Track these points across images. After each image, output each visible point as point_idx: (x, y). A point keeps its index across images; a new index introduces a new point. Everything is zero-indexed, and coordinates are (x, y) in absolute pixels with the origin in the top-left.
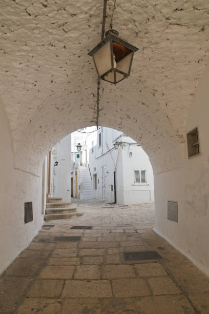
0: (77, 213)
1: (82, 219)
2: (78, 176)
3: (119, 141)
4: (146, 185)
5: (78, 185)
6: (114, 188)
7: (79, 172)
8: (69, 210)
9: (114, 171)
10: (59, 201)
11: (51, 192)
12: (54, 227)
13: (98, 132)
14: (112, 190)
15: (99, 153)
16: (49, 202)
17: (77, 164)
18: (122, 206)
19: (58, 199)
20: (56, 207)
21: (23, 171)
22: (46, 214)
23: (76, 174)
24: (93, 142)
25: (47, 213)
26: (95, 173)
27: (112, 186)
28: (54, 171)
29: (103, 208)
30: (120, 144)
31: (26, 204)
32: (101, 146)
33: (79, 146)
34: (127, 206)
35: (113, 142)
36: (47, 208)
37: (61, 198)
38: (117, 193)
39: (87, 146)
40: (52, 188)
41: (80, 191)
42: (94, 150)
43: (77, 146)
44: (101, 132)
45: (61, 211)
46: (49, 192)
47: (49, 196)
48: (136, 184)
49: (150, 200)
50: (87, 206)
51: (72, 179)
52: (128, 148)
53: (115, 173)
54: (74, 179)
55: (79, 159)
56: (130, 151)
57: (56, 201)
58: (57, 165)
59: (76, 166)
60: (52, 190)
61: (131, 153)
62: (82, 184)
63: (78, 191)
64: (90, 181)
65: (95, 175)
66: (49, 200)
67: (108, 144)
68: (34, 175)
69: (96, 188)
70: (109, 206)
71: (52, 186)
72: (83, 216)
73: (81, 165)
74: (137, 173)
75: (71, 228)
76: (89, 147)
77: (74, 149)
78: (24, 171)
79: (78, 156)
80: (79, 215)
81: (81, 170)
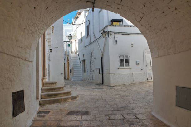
0: (72, 96)
1: (77, 102)
2: (69, 61)
3: (106, 30)
4: (130, 68)
5: (70, 69)
6: (101, 71)
7: (71, 58)
8: (64, 93)
9: (101, 57)
10: (54, 85)
11: (47, 76)
12: (50, 113)
13: (86, 24)
14: (99, 73)
15: (87, 42)
16: (44, 87)
17: (69, 52)
18: (109, 86)
19: (53, 83)
20: (51, 91)
21: (7, 54)
22: (41, 98)
23: (68, 60)
24: (81, 33)
25: (43, 97)
26: (83, 59)
27: (99, 69)
28: (49, 58)
29: (93, 89)
30: (107, 32)
31: (13, 93)
32: (89, 36)
33: (70, 36)
34: (114, 86)
35: (100, 32)
36: (42, 92)
37: (55, 82)
38: (104, 75)
39: (76, 37)
40: (47, 72)
41: (71, 74)
42: (83, 40)
43: (69, 36)
44: (88, 24)
45: (56, 95)
46: (44, 76)
47: (44, 81)
48: (121, 67)
49: (133, 81)
50: (79, 87)
51: (65, 64)
52: (114, 36)
53: (102, 58)
54: (66, 64)
55: (70, 48)
56: (115, 39)
57: (51, 85)
58: (51, 52)
59: (67, 53)
60: (48, 74)
61: (116, 41)
62: (73, 68)
63: (70, 74)
64: (80, 66)
65: (84, 61)
66: (43, 85)
67: (96, 34)
68: (25, 60)
69: (85, 71)
70: (98, 87)
71: (48, 70)
72: (78, 98)
73: (72, 52)
74: (122, 58)
75: (68, 114)
76: (79, 37)
77: (65, 39)
78: (10, 55)
79: (69, 45)
80: (74, 98)
81: (71, 57)
